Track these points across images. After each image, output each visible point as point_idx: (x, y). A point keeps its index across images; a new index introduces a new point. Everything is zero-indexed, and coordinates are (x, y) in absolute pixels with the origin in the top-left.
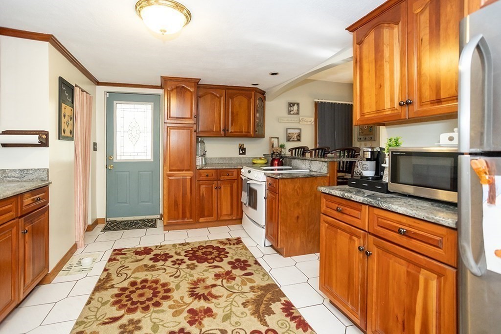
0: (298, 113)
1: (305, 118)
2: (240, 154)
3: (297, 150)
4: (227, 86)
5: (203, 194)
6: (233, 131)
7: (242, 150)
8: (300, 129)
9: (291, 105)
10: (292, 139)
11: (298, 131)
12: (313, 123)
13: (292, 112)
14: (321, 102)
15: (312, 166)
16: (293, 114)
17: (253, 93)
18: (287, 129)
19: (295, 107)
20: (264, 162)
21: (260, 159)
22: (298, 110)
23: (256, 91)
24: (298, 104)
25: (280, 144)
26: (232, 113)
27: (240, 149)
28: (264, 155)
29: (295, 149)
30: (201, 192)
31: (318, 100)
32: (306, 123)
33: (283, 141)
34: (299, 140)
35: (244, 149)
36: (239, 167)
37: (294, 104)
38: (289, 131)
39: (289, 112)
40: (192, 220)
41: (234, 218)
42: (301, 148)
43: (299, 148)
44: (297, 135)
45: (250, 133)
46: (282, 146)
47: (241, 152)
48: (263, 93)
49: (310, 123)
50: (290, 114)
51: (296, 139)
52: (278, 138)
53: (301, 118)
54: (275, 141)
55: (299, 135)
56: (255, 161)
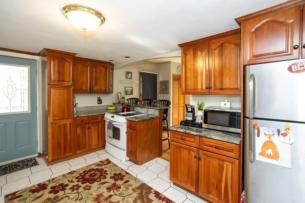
0: (131, 78)
1: (135, 81)
3: (132, 100)
4: (92, 59)
5: (79, 134)
6: (96, 89)
8: (132, 88)
9: (128, 73)
10: (128, 93)
12: (139, 84)
13: (128, 78)
14: (143, 72)
15: (148, 111)
16: (129, 78)
17: (108, 65)
18: (125, 87)
19: (130, 75)
20: (114, 108)
21: (111, 106)
23: (110, 64)
24: (131, 73)
25: (122, 97)
26: (96, 77)
27: (98, 100)
28: (113, 103)
29: (131, 99)
31: (142, 71)
32: (135, 84)
33: (123, 95)
34: (132, 94)
35: (101, 100)
36: (103, 113)
38: (127, 89)
39: (127, 77)
40: (71, 153)
41: (100, 146)
42: (134, 99)
43: (133, 99)
44: (131, 91)
45: (106, 90)
46: (123, 98)
47: (99, 102)
48: (113, 65)
49: (137, 84)
50: (127, 78)
51: (130, 93)
52: (121, 93)
53: (133, 81)
54: (119, 94)
55: (132, 91)
56: (109, 108)
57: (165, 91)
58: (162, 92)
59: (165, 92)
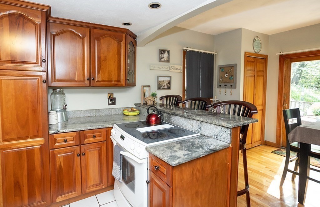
0: (168, 61)
1: (175, 66)
2: (109, 104)
3: (169, 98)
4: (92, 24)
6: (100, 80)
7: (112, 100)
8: (170, 77)
9: (162, 52)
10: (162, 87)
11: (168, 79)
12: (182, 71)
13: (162, 60)
14: (190, 51)
16: (164, 61)
17: (124, 35)
18: (158, 77)
19: (166, 55)
20: (136, 114)
21: (132, 111)
22: (169, 57)
23: (127, 34)
24: (168, 52)
25: (151, 93)
26: (99, 58)
27: (109, 99)
28: (135, 104)
29: (167, 97)
30: (58, 163)
31: (187, 49)
32: (175, 71)
33: (154, 89)
34: (169, 88)
35: (114, 99)
36: (108, 126)
37: (164, 52)
38: (160, 79)
39: (160, 59)
40: (45, 202)
41: (104, 187)
42: (173, 96)
43: (170, 96)
44: (167, 82)
45: (121, 82)
46: (154, 95)
48: (134, 37)
49: (179, 71)
50: (161, 61)
51: (166, 87)
52: (149, 86)
53: (171, 65)
54: (147, 89)
55: (169, 83)
56: (126, 113)
57: (229, 83)
58: (223, 85)
59: (228, 85)
